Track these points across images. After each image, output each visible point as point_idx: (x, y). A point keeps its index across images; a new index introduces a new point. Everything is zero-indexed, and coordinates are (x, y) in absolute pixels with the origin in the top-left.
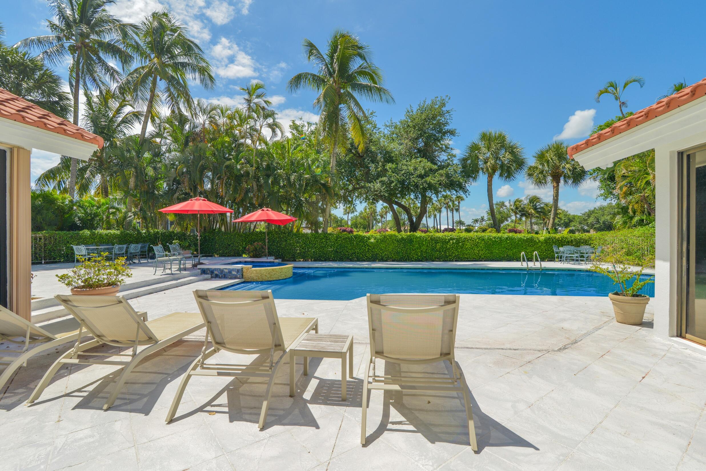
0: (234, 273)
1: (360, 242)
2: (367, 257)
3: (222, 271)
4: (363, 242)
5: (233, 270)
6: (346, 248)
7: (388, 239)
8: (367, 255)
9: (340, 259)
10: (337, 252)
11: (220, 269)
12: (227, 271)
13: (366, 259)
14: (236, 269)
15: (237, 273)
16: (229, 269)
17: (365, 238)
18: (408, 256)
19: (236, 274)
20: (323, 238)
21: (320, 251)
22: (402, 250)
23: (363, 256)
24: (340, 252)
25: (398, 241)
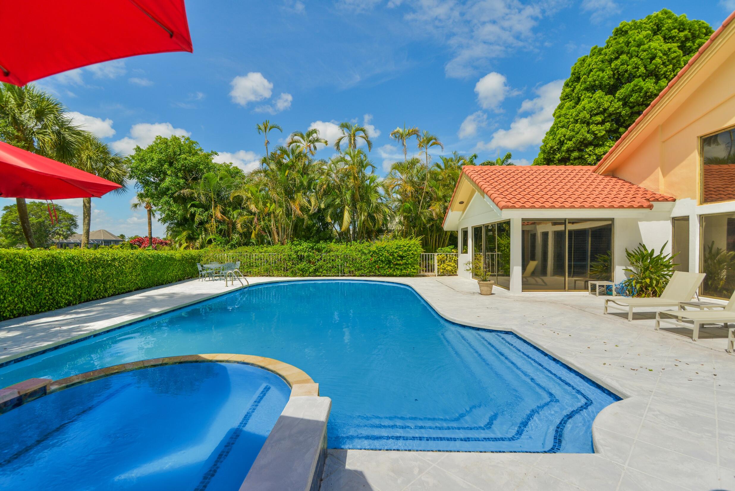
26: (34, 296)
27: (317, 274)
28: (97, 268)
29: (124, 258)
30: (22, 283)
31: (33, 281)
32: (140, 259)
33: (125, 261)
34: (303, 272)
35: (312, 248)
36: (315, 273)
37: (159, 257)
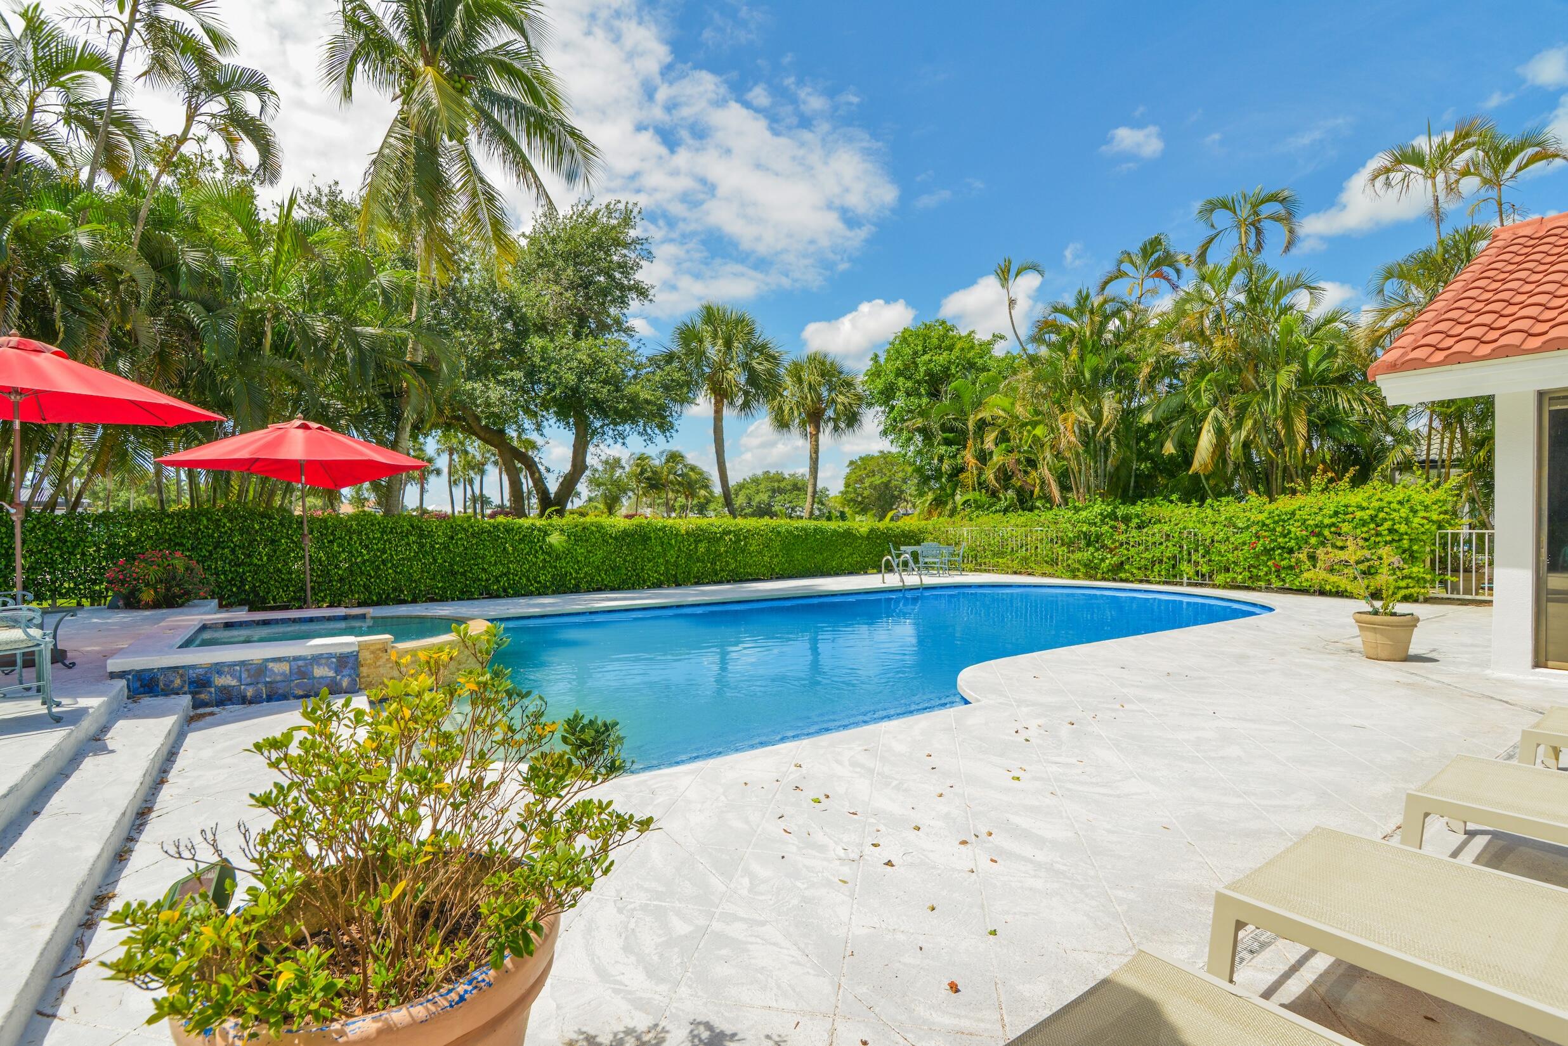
0: (320, 672)
1: (521, 541)
2: (539, 582)
3: (259, 670)
4: (531, 542)
5: (316, 659)
6: (480, 561)
7: (592, 533)
8: (542, 578)
9: (462, 592)
10: (454, 573)
11: (242, 663)
12: (285, 667)
13: (537, 589)
14: (330, 656)
15: (337, 672)
16: (296, 659)
17: (535, 532)
18: (637, 575)
19: (332, 674)
20: (409, 533)
21: (400, 573)
22: (625, 561)
23: (528, 580)
24: (464, 574)
25: (616, 539)
26: (613, 570)
27: (1123, 575)
28: (697, 542)
29: (748, 531)
30: (600, 554)
31: (611, 553)
32: (779, 533)
33: (750, 534)
34: (1091, 570)
35: (1113, 516)
36: (1116, 571)
37: (822, 531)
